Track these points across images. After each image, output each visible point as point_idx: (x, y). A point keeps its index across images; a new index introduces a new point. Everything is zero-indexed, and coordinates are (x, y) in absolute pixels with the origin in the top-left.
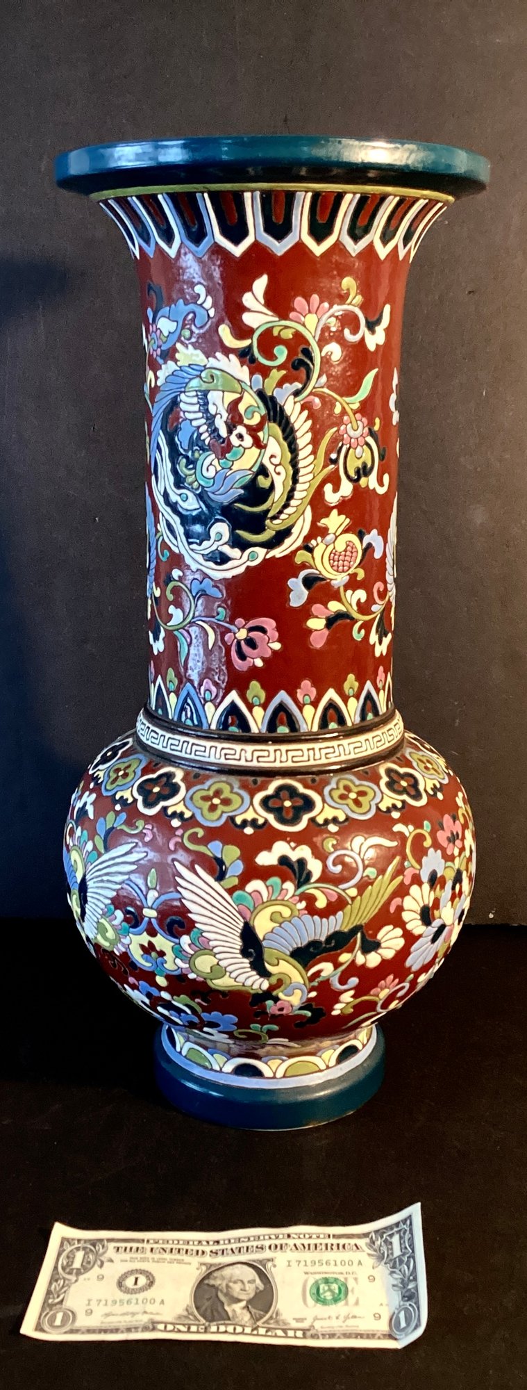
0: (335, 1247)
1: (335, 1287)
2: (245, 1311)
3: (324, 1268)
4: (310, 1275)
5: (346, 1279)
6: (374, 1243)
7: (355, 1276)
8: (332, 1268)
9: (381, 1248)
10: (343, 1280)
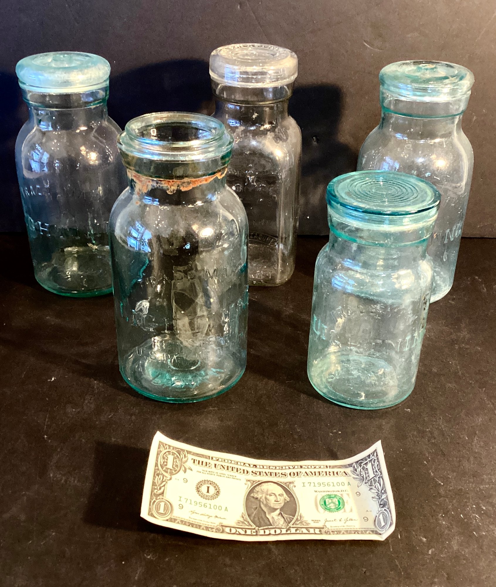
0: (331, 474)
1: (336, 500)
2: (280, 517)
3: (327, 488)
4: (318, 493)
5: (342, 495)
6: (356, 471)
7: (347, 492)
8: (331, 488)
9: (361, 473)
10: (340, 495)
